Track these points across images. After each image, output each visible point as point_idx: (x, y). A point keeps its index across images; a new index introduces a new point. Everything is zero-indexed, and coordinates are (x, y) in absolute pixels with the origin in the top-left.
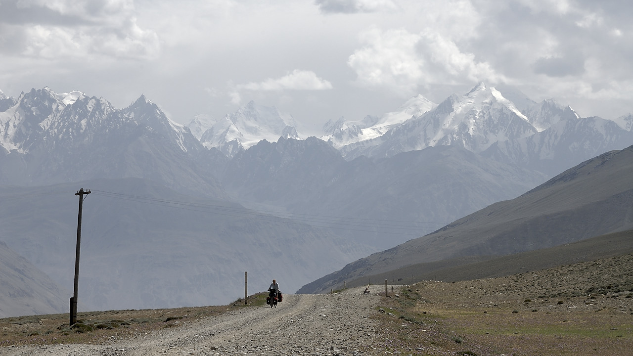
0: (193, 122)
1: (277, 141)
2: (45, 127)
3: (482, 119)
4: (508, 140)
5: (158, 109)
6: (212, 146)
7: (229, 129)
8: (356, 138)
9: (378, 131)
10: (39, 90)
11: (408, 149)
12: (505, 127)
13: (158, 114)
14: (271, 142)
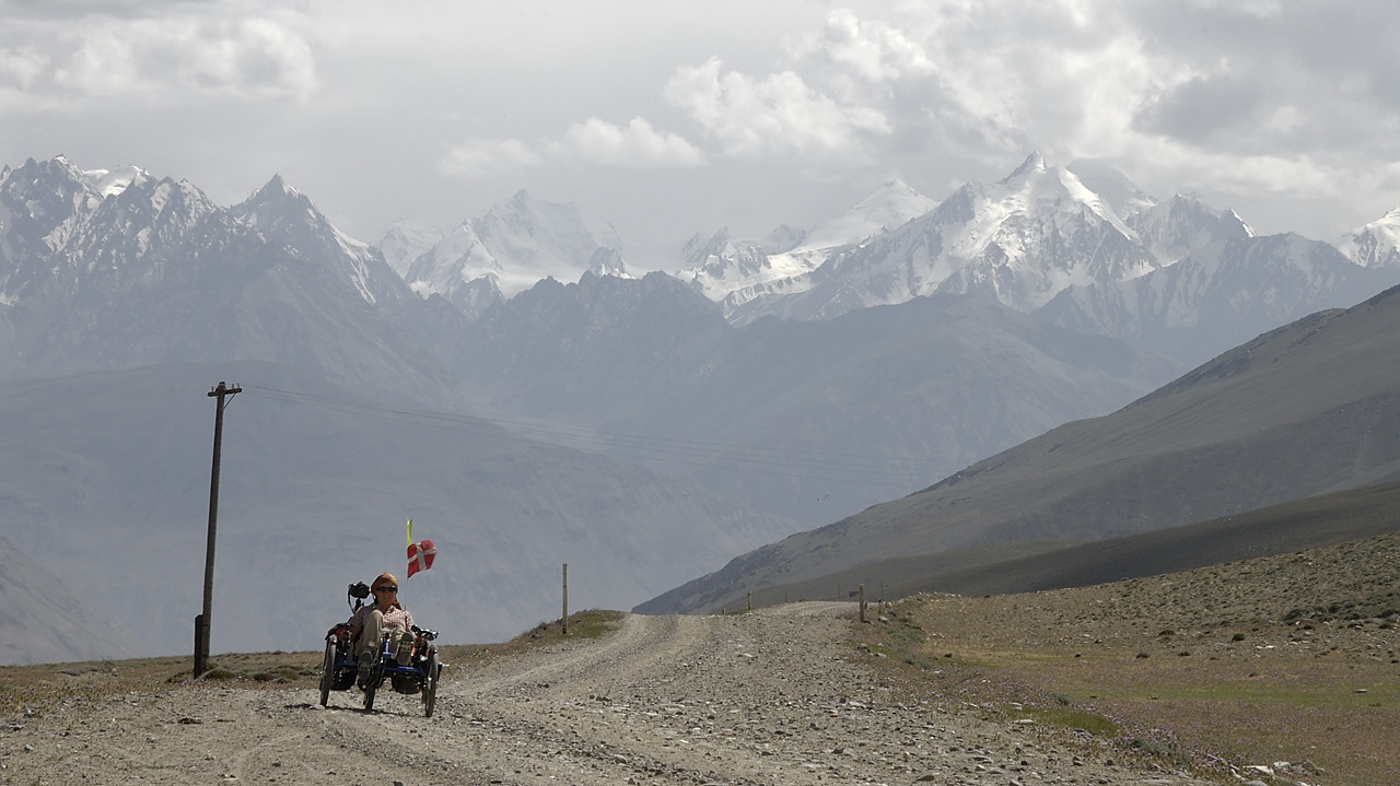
0: (389, 236)
1: (577, 283)
2: (55, 245)
3: (1038, 236)
4: (1096, 283)
5: (312, 208)
6: (433, 290)
7: (469, 252)
8: (756, 275)
9: (806, 262)
10: (44, 164)
11: (871, 302)
12: (1088, 254)
13: (311, 218)
14: (565, 282)
